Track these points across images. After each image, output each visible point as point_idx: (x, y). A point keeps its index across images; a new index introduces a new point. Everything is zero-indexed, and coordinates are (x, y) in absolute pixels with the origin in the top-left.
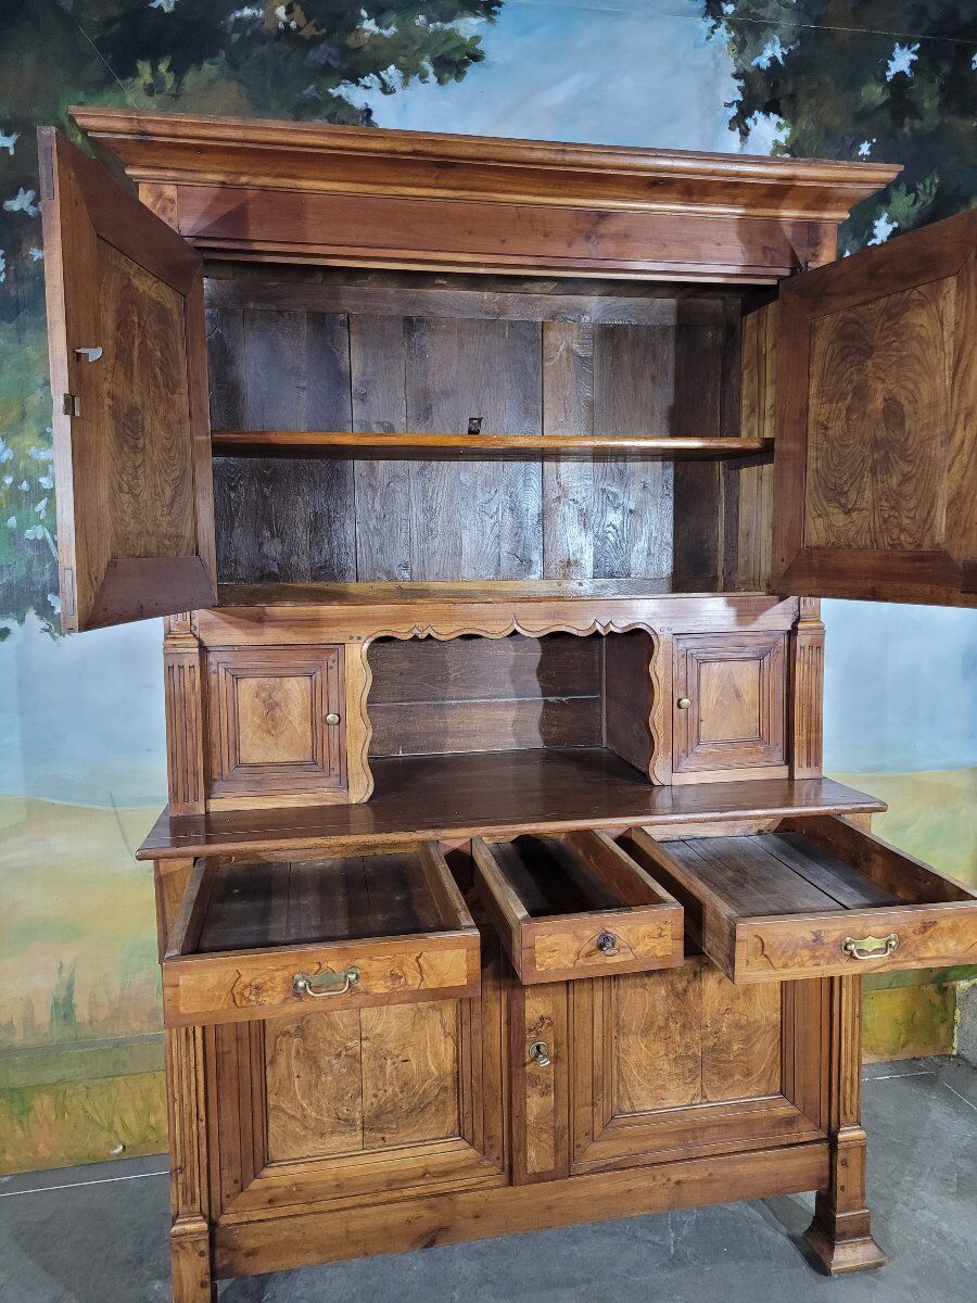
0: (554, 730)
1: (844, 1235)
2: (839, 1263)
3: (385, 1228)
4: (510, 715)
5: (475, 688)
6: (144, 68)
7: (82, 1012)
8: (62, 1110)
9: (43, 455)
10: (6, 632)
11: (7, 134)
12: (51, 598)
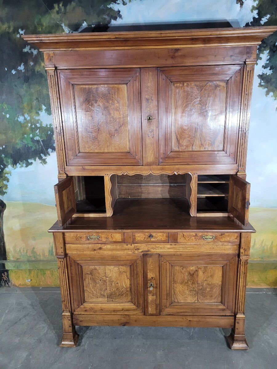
0: (172, 193)
1: (237, 340)
2: (234, 347)
4: (160, 189)
5: (150, 181)
6: (56, 6)
8: (52, 274)
9: (37, 118)
10: (32, 163)
11: (22, 30)
12: (41, 155)
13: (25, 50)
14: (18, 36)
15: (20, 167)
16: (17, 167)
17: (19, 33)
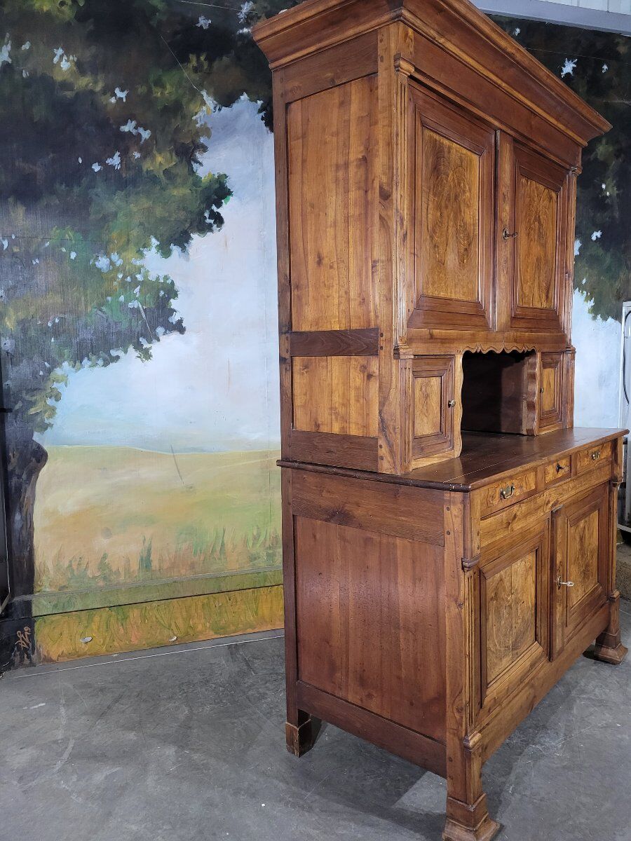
6: (193, 58)
7: (155, 564)
8: (144, 618)
9: (138, 263)
10: (118, 358)
11: (122, 91)
12: (141, 339)
13: (125, 129)
14: (113, 100)
15: (90, 367)
16: (82, 366)
17: (115, 95)
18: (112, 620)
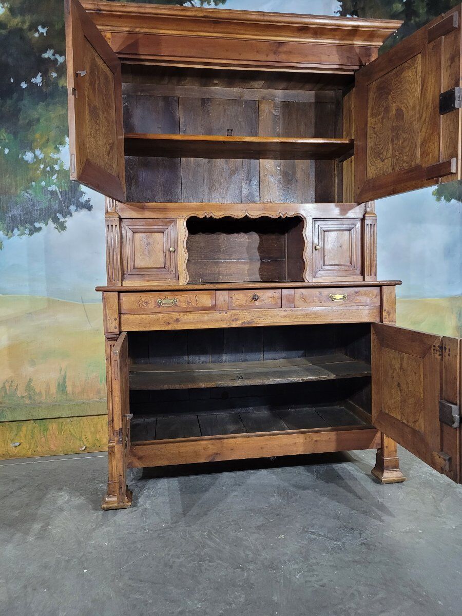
0: (265, 274)
1: (388, 467)
2: (386, 478)
3: (195, 452)
4: (247, 267)
5: (231, 255)
7: (69, 389)
8: (61, 430)
9: (56, 156)
10: (40, 229)
11: (43, 27)
12: (58, 215)
13: (46, 55)
14: (37, 35)
15: (19, 235)
16: (13, 235)
17: (38, 31)
18: (36, 431)
